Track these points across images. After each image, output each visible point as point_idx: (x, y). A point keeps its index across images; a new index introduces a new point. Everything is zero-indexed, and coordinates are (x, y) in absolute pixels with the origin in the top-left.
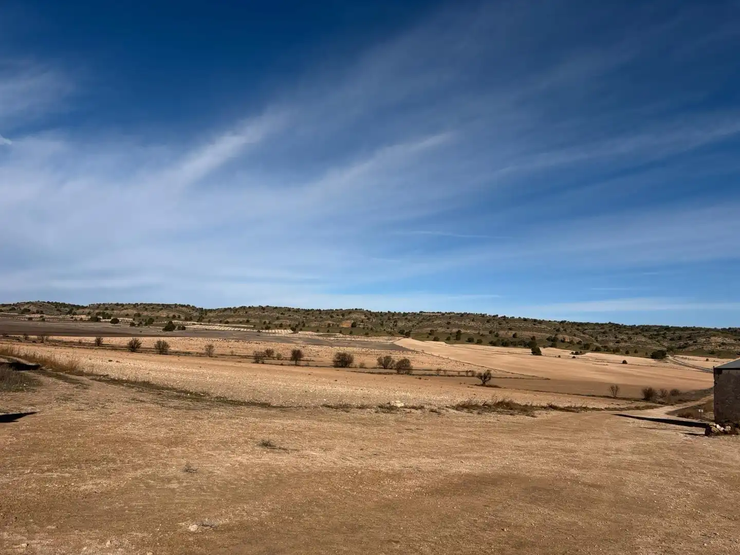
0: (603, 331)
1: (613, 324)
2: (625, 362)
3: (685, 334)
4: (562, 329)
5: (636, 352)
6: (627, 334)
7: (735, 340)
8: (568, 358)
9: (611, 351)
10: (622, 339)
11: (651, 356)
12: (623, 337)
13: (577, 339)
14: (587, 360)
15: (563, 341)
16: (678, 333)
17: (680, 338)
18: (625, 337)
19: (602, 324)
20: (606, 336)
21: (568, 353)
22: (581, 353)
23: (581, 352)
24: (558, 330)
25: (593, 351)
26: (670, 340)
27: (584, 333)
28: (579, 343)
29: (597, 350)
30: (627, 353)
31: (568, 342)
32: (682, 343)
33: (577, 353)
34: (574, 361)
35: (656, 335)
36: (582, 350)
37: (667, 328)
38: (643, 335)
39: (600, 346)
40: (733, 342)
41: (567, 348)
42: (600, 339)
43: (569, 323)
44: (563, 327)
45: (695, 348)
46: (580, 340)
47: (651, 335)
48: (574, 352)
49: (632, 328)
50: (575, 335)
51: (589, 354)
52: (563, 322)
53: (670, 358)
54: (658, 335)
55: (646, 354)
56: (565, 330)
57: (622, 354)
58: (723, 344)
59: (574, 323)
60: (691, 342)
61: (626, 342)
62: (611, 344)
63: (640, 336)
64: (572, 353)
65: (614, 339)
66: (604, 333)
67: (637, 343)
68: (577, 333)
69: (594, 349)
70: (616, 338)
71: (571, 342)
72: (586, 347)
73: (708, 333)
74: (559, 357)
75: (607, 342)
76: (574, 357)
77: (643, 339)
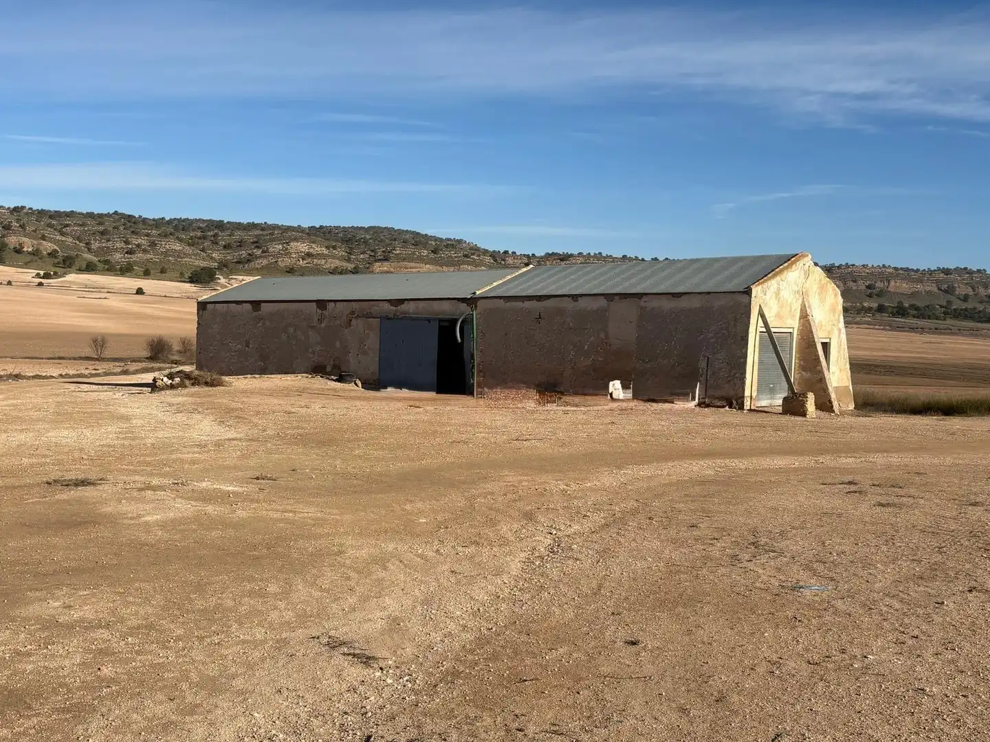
0: (101, 228)
1: (123, 216)
2: (140, 291)
3: (249, 237)
4: (14, 224)
5: (163, 271)
6: (148, 235)
7: (327, 248)
8: (27, 285)
9: (116, 270)
10: (138, 246)
11: (190, 278)
12: (140, 241)
13: (48, 246)
14: (65, 288)
15: (18, 251)
16: (238, 235)
17: (241, 244)
18: (143, 241)
19: (100, 216)
20: (108, 241)
21: (29, 275)
22: (56, 275)
23: (55, 273)
24: (7, 227)
25: (80, 271)
26: (225, 247)
27: (62, 234)
28: (53, 254)
29: (90, 268)
30: (147, 274)
31: (29, 253)
32: (244, 253)
33: (47, 276)
34: (39, 292)
35: (200, 238)
36: (58, 270)
37: (220, 225)
38: (178, 238)
39: (95, 259)
40: (326, 252)
41: (26, 265)
42: (95, 245)
43: (32, 212)
44: (18, 220)
45: (265, 262)
46: (56, 247)
47: (191, 238)
48: (42, 273)
49: (159, 223)
50: (43, 238)
51: (71, 277)
52: (16, 209)
53: (223, 281)
54: (204, 238)
55: (182, 274)
56: (22, 226)
57: (137, 276)
58: (309, 255)
59: (42, 213)
60: (259, 252)
61: (145, 251)
62: (118, 256)
63: (172, 239)
64: (38, 275)
65: (123, 245)
66: (102, 233)
67: (166, 254)
68: (48, 232)
69: (84, 266)
70: (127, 242)
71: (36, 253)
72: (68, 263)
73: (287, 234)
74: (9, 283)
75: (108, 251)
76: (40, 284)
77: (177, 247)
